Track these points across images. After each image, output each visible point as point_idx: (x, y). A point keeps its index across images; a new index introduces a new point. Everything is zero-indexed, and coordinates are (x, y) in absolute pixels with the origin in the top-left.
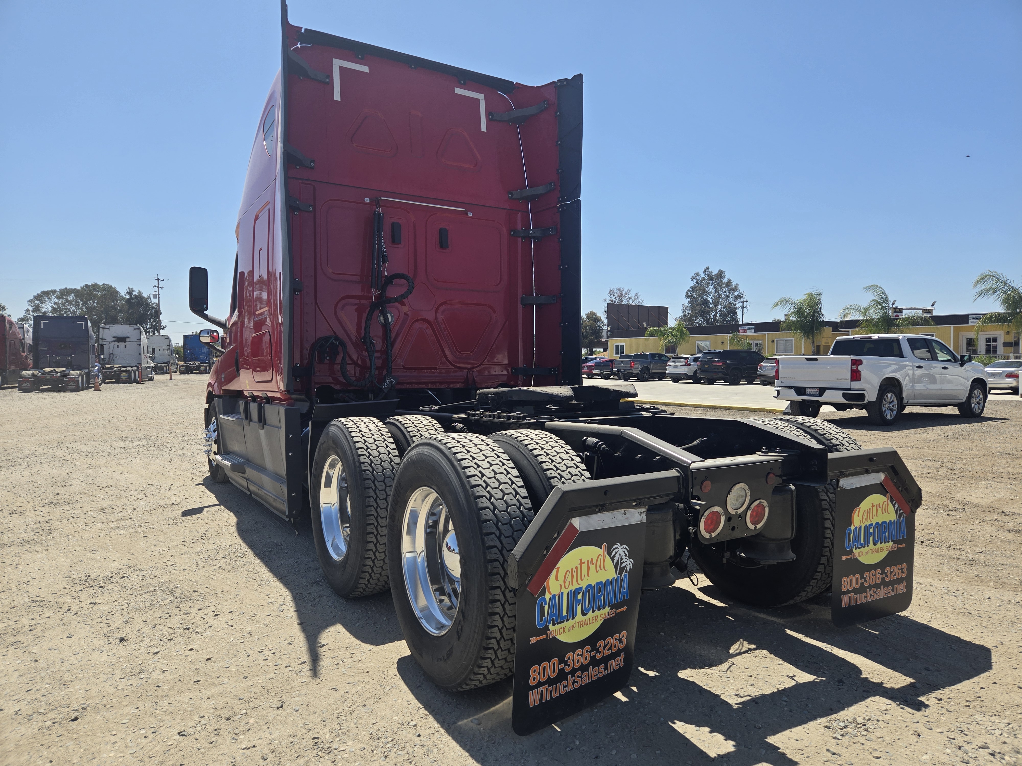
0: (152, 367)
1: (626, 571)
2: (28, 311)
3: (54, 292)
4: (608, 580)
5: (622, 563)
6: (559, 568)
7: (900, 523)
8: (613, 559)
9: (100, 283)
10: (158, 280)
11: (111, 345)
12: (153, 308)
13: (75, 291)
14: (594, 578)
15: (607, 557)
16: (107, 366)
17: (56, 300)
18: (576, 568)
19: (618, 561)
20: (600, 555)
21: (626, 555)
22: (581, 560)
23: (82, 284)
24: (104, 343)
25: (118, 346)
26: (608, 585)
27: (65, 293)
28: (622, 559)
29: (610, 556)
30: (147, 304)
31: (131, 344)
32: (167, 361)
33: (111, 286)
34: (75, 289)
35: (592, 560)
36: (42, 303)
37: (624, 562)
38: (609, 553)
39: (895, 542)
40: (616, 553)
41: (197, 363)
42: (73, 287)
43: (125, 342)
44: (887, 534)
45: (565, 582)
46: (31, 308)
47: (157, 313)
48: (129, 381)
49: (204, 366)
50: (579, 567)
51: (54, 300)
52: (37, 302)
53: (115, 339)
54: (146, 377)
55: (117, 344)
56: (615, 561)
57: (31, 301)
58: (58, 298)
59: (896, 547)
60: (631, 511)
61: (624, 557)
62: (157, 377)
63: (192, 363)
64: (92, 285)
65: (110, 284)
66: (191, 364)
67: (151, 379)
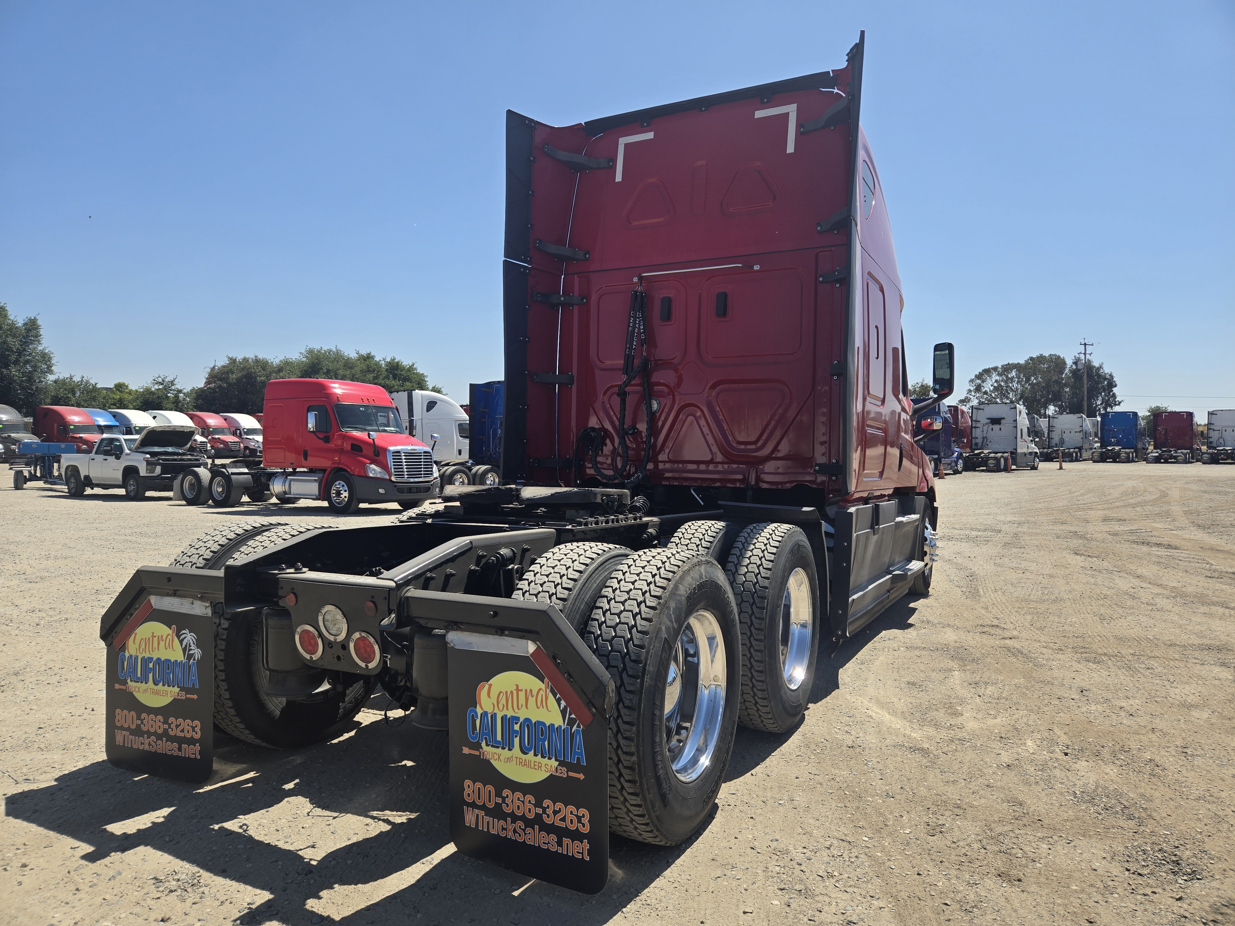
0: (1036, 453)
1: (194, 659)
2: (970, 391)
3: (995, 369)
4: (176, 661)
5: (190, 650)
6: (136, 634)
7: (572, 735)
8: (181, 642)
9: (1046, 354)
10: (1085, 344)
11: (985, 428)
12: (1105, 379)
13: (1017, 366)
14: (164, 654)
15: (176, 639)
16: (976, 452)
17: (998, 378)
18: (149, 638)
19: (186, 646)
20: (169, 634)
21: (194, 643)
22: (153, 633)
23: (1027, 358)
24: (978, 425)
25: (992, 429)
26: (176, 665)
27: (1007, 368)
28: (190, 646)
29: (179, 638)
30: (1099, 376)
31: (1006, 425)
32: (1079, 445)
33: (1059, 357)
34: (1018, 363)
35: (162, 636)
36: (983, 382)
37: (191, 650)
38: (178, 636)
39: (562, 764)
40: (185, 638)
41: (1117, 448)
42: (1016, 362)
43: (1000, 424)
44: (546, 743)
45: (140, 648)
46: (972, 389)
47: (1112, 384)
48: (997, 469)
49: (1126, 453)
50: (151, 638)
51: (995, 377)
52: (979, 381)
53: (989, 421)
54: (1025, 465)
55: (991, 426)
56: (184, 646)
57: (972, 381)
58: (1000, 375)
59: (563, 773)
60: (197, 603)
61: (192, 644)
62: (1042, 465)
63: (1110, 448)
64: (1038, 357)
65: (1058, 354)
66: (1109, 450)
67: (1034, 468)
